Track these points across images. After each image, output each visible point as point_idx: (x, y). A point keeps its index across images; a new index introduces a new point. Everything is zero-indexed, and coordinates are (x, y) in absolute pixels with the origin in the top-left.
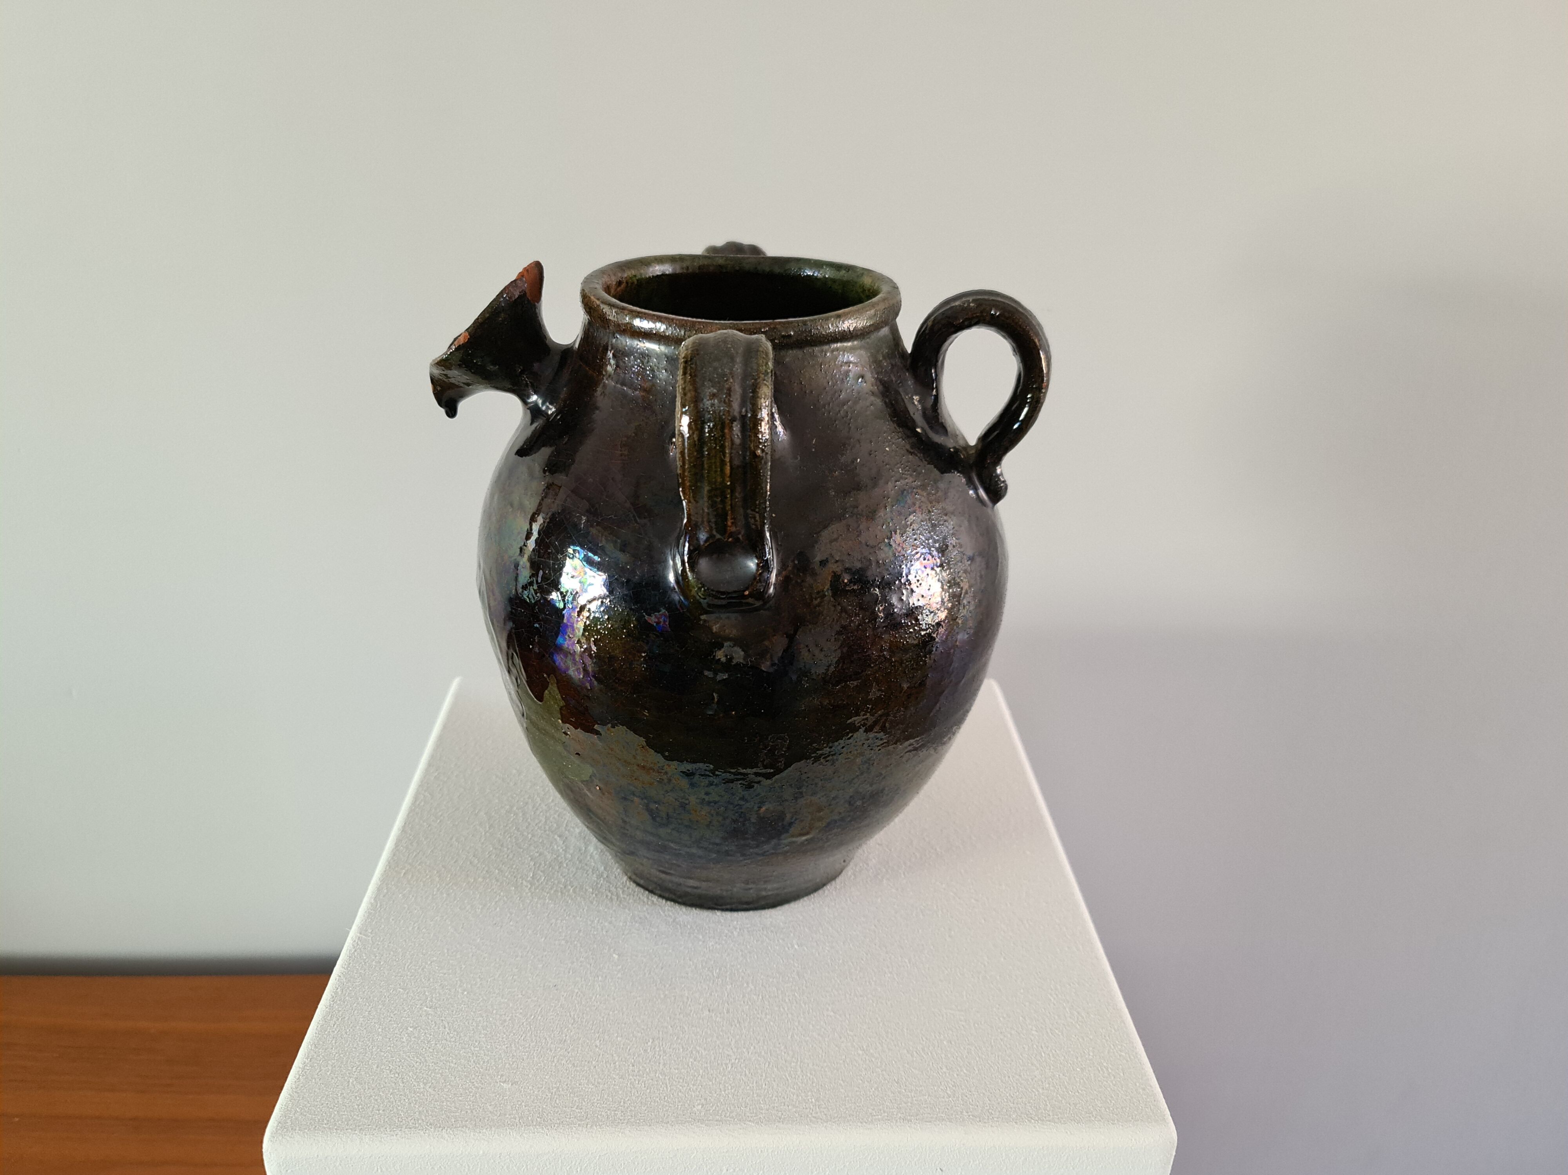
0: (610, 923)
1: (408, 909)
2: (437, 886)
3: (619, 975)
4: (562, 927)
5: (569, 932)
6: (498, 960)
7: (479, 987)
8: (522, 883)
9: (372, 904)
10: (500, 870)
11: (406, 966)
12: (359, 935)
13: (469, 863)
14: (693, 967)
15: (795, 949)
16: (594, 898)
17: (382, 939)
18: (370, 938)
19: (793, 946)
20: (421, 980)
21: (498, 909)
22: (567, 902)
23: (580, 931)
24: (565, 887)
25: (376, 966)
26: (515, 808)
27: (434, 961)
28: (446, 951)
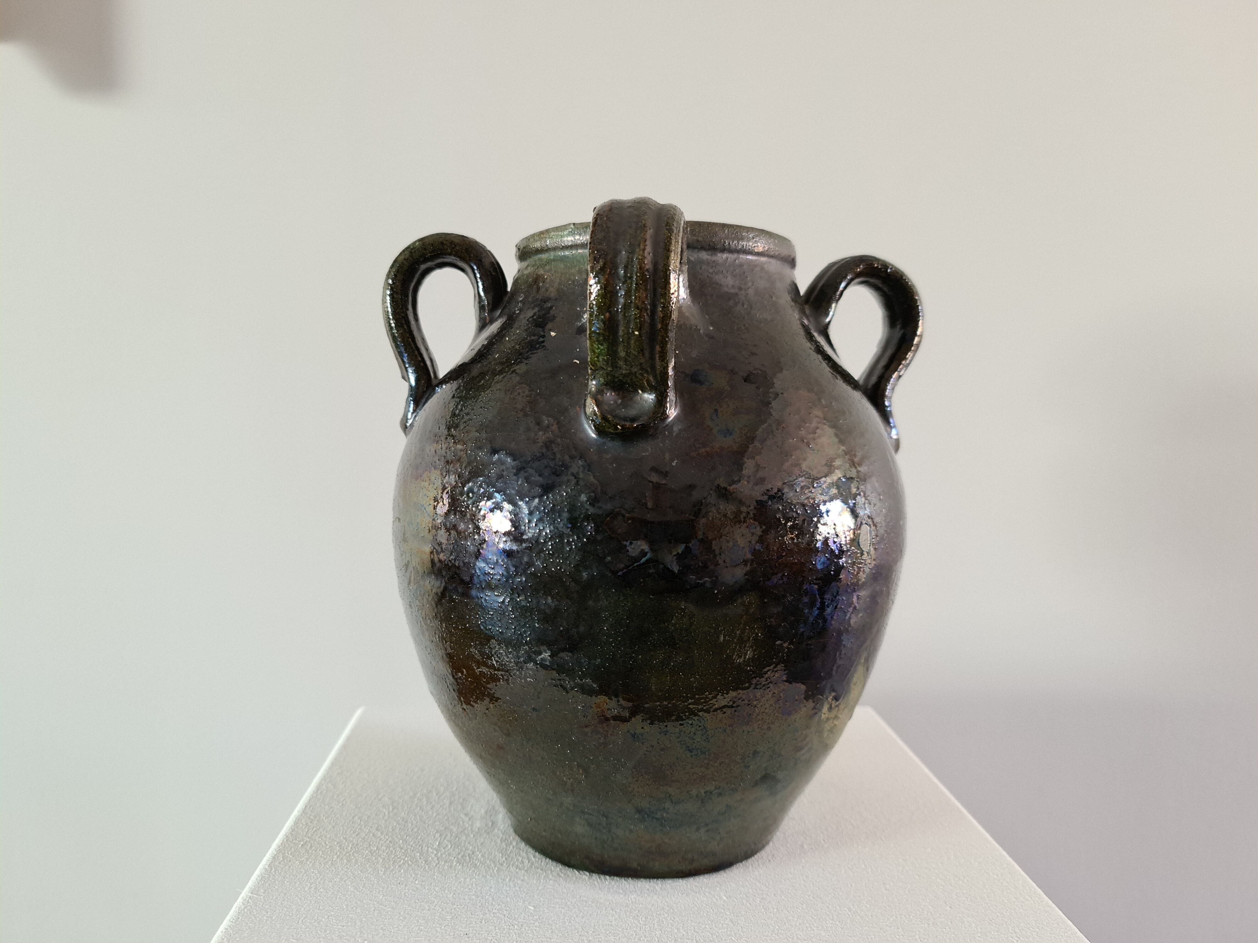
0: (523, 880)
1: (305, 873)
2: (336, 854)
3: (537, 924)
4: (472, 885)
5: (479, 889)
6: (402, 913)
7: (381, 937)
8: (428, 850)
9: (266, 870)
10: (405, 841)
11: (301, 919)
12: (250, 894)
13: (371, 835)
14: (617, 916)
15: (724, 901)
16: (504, 862)
17: (275, 897)
18: (262, 897)
19: (721, 898)
20: (317, 932)
21: (402, 871)
22: (476, 865)
23: (491, 887)
24: (473, 853)
25: (267, 920)
26: (419, 794)
27: (331, 915)
28: (345, 907)
